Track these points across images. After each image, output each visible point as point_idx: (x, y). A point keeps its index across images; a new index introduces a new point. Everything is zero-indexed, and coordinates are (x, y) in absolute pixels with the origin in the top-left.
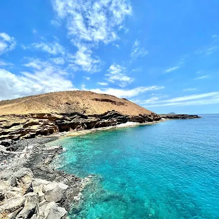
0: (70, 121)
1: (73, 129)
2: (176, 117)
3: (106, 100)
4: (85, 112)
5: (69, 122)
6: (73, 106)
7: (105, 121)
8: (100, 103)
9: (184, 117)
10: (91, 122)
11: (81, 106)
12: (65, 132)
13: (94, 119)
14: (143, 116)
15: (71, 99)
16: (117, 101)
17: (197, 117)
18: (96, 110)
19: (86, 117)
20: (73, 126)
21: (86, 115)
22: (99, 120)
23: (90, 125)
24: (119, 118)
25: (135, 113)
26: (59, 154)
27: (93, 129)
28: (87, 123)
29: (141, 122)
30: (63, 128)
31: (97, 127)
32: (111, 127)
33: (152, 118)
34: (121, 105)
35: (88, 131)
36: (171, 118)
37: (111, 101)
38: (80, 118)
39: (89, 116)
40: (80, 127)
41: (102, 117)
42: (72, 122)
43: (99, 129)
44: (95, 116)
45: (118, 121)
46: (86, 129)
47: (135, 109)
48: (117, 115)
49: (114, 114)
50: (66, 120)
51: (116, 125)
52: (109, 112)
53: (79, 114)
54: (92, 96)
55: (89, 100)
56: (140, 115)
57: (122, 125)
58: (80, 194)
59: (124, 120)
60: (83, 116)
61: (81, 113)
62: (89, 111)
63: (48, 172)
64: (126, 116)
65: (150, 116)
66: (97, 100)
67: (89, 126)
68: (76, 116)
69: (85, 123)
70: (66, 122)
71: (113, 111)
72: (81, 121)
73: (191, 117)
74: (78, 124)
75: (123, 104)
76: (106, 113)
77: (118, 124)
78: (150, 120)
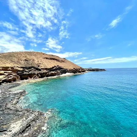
0: (28, 72)
1: (31, 77)
2: (93, 70)
3: (53, 59)
4: (39, 66)
5: (27, 73)
6: (31, 62)
7: (53, 72)
8: (49, 60)
9: (97, 70)
10: (44, 73)
11: (36, 62)
12: (25, 80)
13: (45, 71)
14: (76, 70)
15: (28, 57)
16: (60, 60)
17: (104, 70)
18: (47, 65)
19: (40, 70)
21: (40, 68)
22: (49, 72)
24: (62, 70)
25: (71, 68)
26: (24, 96)
27: (45, 78)
28: (41, 74)
29: (74, 73)
30: (23, 77)
31: (47, 76)
32: (57, 76)
33: (80, 70)
34: (63, 63)
35: (41, 79)
36: (90, 70)
37: (56, 60)
38: (35, 70)
39: (42, 69)
40: (36, 76)
41: (51, 69)
42: (30, 73)
43: (49, 77)
44: (46, 69)
45: (61, 72)
46: (40, 77)
47: (71, 65)
48: (60, 68)
50: (25, 71)
51: (59, 75)
52: (55, 66)
53: (34, 68)
54: (43, 56)
55: (41, 59)
56: (74, 69)
57: (64, 75)
59: (65, 71)
60: (37, 69)
61: (36, 66)
62: (42, 65)
63: (17, 111)
64: (66, 69)
65: (79, 69)
66: (47, 58)
67: (42, 76)
68: (33, 69)
69: (39, 74)
70: (25, 73)
71: (58, 66)
72: (37, 72)
73: (101, 70)
74: (34, 74)
75: (63, 62)
76: (53, 67)
77: (61, 74)
78: (80, 72)
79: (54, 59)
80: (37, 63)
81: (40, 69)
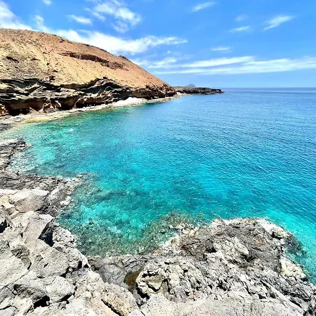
0: (27, 95)
1: (37, 109)
2: (195, 92)
3: (91, 57)
4: (52, 78)
5: (24, 97)
6: (26, 65)
7: (94, 96)
8: (80, 61)
9: (204, 91)
10: (69, 98)
11: (42, 64)
12: (22, 116)
13: (72, 93)
14: (152, 90)
15: (15, 48)
16: (111, 60)
17: (220, 91)
18: (74, 75)
19: (57, 89)
20: (35, 105)
21: (56, 84)
22: (83, 95)
23: (67, 102)
24: (116, 91)
25: (139, 83)
26: (21, 151)
27: (74, 110)
28: (61, 100)
29: (148, 98)
30: (15, 107)
31: (80, 105)
32: (104, 106)
33: (163, 92)
34: (118, 70)
35: (65, 113)
36: (188, 92)
37: (100, 60)
38: (44, 89)
39: (62, 86)
40: (49, 107)
41: (87, 88)
42: (31, 96)
43: (84, 109)
44: (73, 86)
45: (114, 96)
46: (60, 109)
47: (140, 77)
48: (111, 86)
49: (107, 84)
50: (17, 92)
51: (111, 102)
52: (98, 80)
53: (41, 83)
54: (61, 46)
55: (58, 56)
56: (147, 87)
57: (121, 103)
58: (69, 198)
59: (124, 94)
60: (50, 87)
61: (46, 79)
62: (61, 76)
63: (8, 179)
64: (127, 89)
65: (161, 89)
66: (72, 55)
67: (66, 104)
68: (36, 85)
69: (56, 99)
70: (18, 97)
71: (104, 78)
72: (49, 95)
73: (214, 91)
74: (44, 100)
75: (120, 66)
76: (93, 83)
77: (114, 101)
78: (162, 96)
79: (93, 58)
80: (46, 68)
81: (58, 87)
